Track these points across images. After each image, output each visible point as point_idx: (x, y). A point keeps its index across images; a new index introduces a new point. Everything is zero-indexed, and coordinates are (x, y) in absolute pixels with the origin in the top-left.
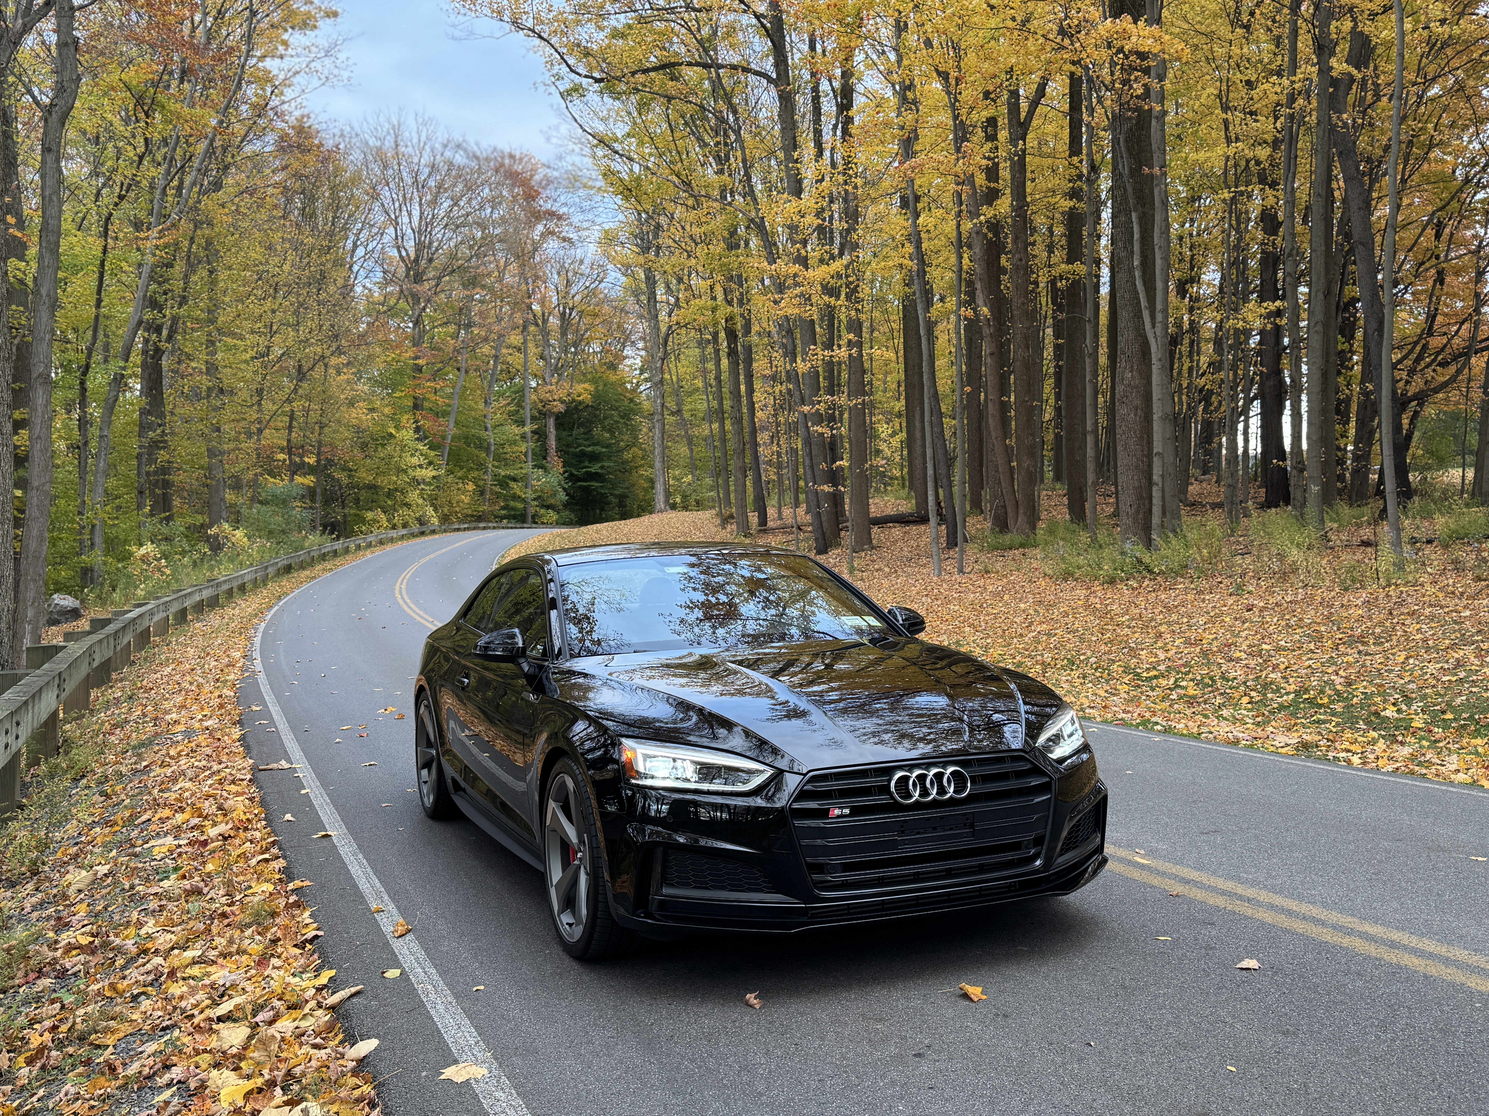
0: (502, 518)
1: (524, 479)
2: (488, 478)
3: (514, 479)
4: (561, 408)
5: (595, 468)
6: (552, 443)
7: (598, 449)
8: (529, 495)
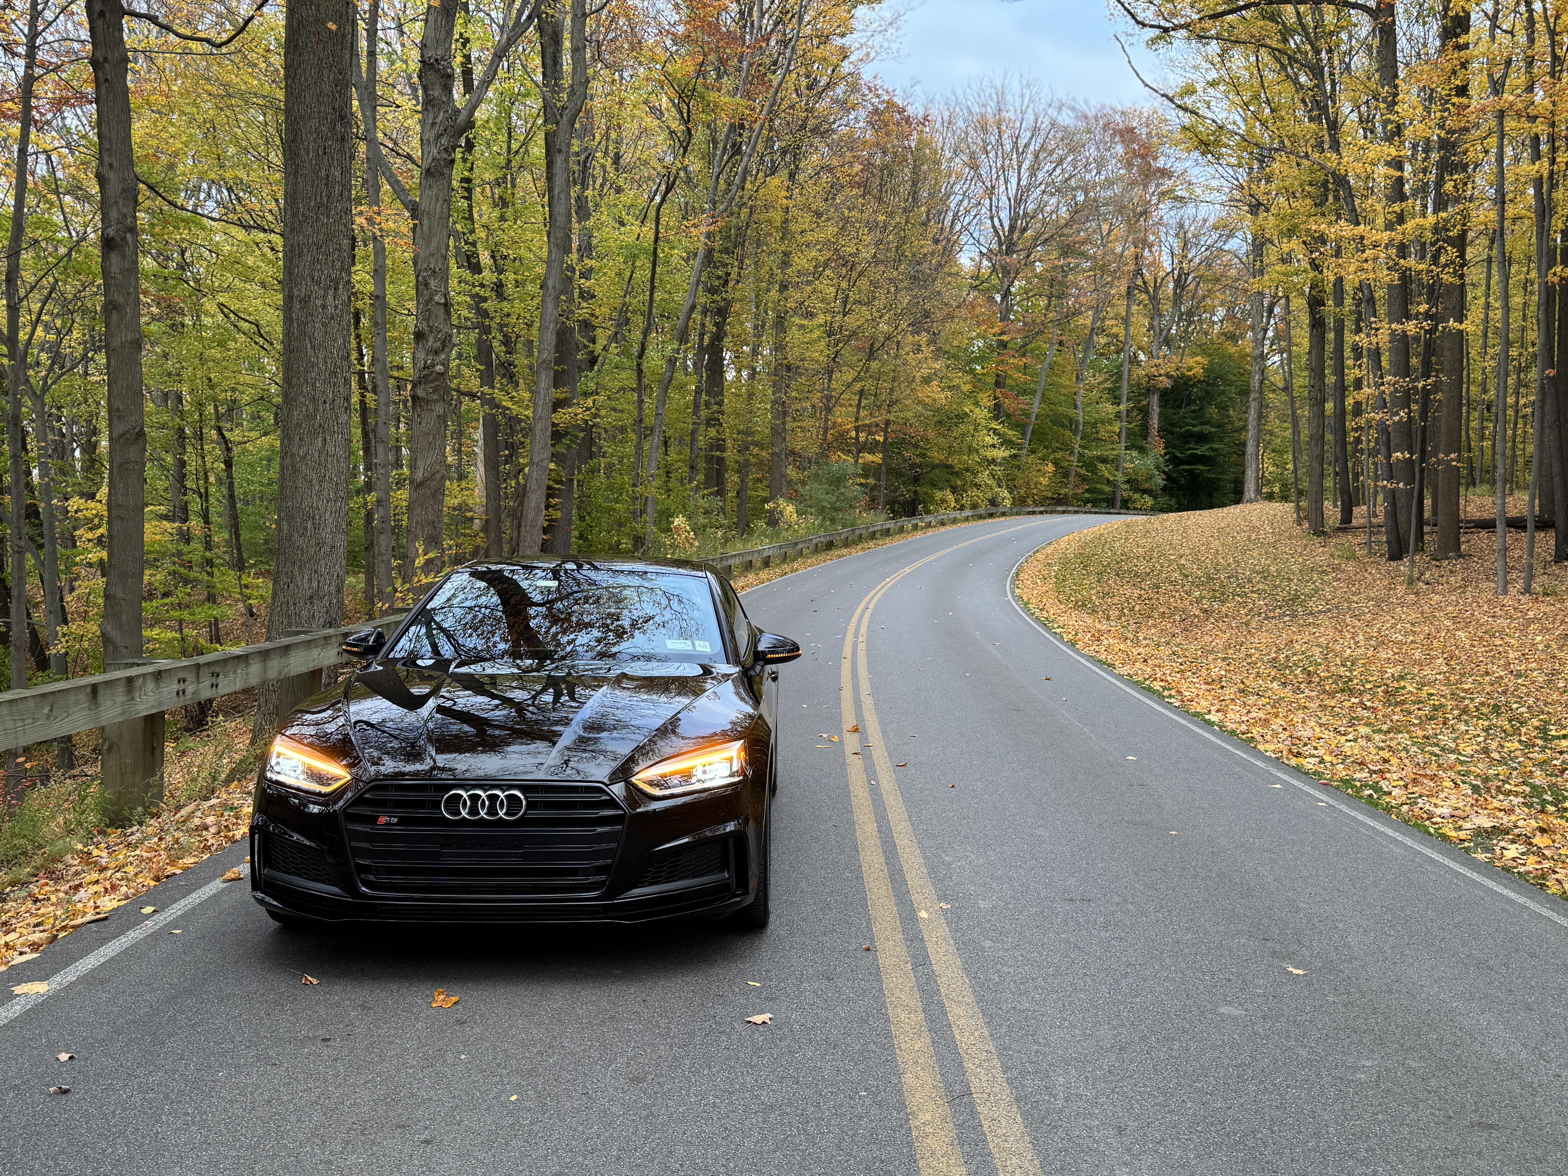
0: (1086, 502)
1: (1115, 462)
2: (1074, 458)
3: (1104, 461)
4: (1166, 383)
5: (1203, 450)
6: (1155, 422)
7: (1208, 429)
8: (1120, 477)
